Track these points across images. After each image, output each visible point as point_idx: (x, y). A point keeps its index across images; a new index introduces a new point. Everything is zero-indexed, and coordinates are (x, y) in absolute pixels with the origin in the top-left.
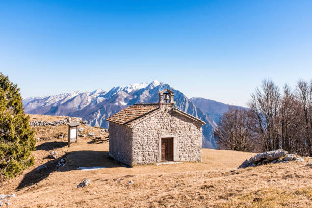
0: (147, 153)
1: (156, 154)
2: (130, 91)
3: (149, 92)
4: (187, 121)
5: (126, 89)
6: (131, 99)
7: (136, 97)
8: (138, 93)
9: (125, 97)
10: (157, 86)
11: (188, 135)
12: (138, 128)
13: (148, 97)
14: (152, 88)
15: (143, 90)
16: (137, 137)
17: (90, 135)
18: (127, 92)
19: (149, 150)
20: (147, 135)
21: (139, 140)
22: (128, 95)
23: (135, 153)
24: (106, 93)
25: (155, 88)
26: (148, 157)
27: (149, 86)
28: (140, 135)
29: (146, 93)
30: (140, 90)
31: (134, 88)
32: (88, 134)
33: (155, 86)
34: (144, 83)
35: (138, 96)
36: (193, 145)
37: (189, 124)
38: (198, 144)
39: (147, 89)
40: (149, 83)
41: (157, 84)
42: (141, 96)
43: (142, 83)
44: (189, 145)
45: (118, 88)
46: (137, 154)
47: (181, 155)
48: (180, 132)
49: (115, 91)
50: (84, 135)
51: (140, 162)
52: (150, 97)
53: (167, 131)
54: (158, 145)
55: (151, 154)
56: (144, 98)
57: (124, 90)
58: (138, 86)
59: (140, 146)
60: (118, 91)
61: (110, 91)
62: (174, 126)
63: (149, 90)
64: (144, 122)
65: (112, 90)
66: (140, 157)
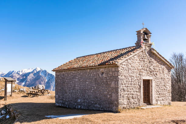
0: (131, 96)
1: (139, 97)
2: (21, 73)
3: (34, 74)
4: (161, 64)
5: (18, 72)
6: (21, 78)
7: (25, 77)
8: (26, 75)
9: (18, 77)
10: (39, 71)
11: (162, 78)
12: (124, 66)
13: (33, 77)
14: (36, 72)
15: (29, 73)
16: (123, 77)
17: (22, 91)
18: (19, 74)
19: (133, 93)
20: (131, 75)
21: (125, 81)
22: (19, 76)
23: (121, 95)
24: (4, 75)
25: (37, 72)
26: (132, 100)
27: (34, 71)
28: (125, 74)
29: (32, 75)
30: (28, 73)
31: (24, 72)
32: (19, 90)
33: (38, 70)
34: (31, 69)
35: (26, 77)
36: (165, 89)
37: (163, 67)
38: (169, 88)
39: (32, 72)
40: (34, 69)
41: (38, 69)
42: (28, 77)
43: (29, 69)
44: (163, 89)
45: (13, 71)
46: (123, 96)
47: (157, 98)
48: (156, 74)
49: (11, 73)
50: (16, 90)
51: (125, 106)
52: (34, 77)
53: (147, 72)
54: (140, 87)
55: (134, 97)
56: (30, 78)
57: (17, 73)
58: (26, 71)
59: (125, 88)
60: (13, 73)
61: (8, 74)
62: (152, 67)
63: (33, 73)
64: (129, 60)
65: (9, 73)
66: (125, 100)
